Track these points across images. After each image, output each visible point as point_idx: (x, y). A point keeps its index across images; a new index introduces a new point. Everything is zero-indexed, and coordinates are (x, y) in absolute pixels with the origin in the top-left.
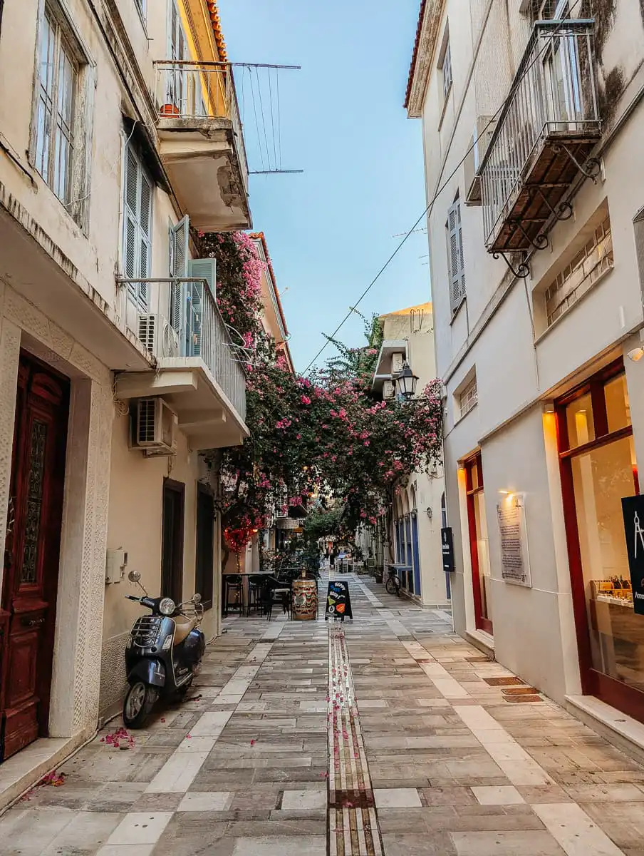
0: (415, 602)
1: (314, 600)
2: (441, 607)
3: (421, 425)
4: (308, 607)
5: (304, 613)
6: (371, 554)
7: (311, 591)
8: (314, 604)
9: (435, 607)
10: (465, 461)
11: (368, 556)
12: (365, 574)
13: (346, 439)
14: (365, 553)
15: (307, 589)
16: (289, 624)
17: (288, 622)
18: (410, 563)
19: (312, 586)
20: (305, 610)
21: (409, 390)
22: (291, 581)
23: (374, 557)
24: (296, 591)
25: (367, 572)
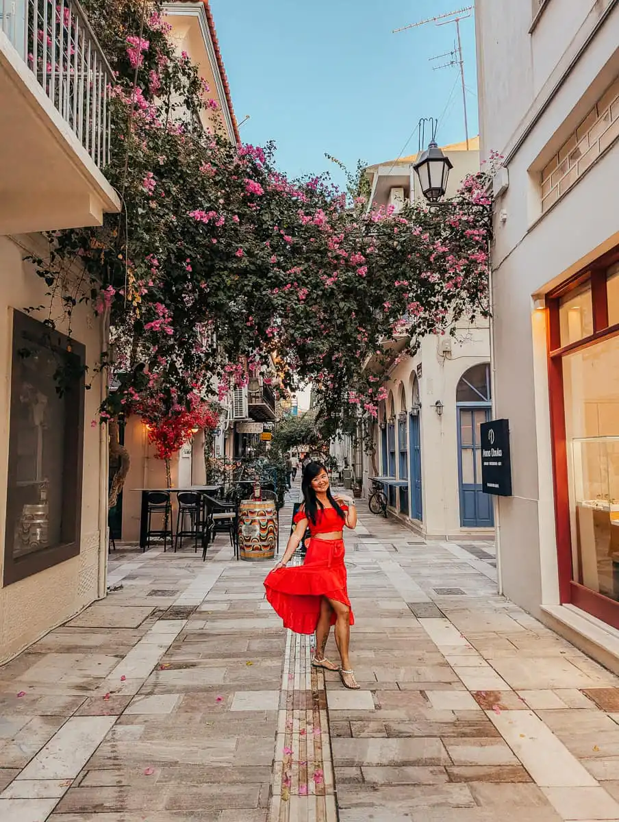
0: (412, 529)
1: (271, 531)
2: (451, 538)
3: (460, 242)
4: (262, 540)
5: (257, 549)
6: (346, 463)
7: (268, 517)
8: (271, 535)
9: (444, 538)
10: (547, 295)
11: (344, 466)
12: (339, 486)
13: (326, 260)
14: (341, 464)
15: (262, 515)
16: (231, 568)
17: (231, 565)
18: (403, 476)
19: (269, 510)
20: (257, 545)
21: (436, 184)
22: (238, 503)
23: (350, 468)
24: (244, 517)
25: (341, 484)
